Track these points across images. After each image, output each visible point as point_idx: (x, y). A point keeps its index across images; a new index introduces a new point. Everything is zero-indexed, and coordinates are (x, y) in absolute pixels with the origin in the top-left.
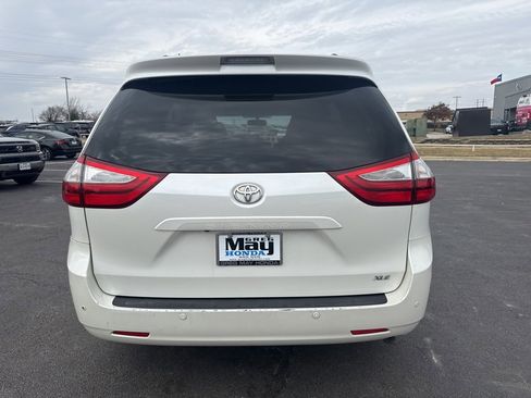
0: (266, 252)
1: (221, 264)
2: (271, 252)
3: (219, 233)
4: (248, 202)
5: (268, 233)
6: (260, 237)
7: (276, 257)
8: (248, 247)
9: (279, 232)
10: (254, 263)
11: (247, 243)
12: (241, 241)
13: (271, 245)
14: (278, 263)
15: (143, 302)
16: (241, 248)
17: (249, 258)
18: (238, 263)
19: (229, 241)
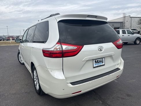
0: (102, 63)
1: (94, 68)
2: (103, 63)
3: (93, 60)
4: (101, 51)
5: (102, 58)
6: (101, 59)
7: (104, 64)
8: (99, 63)
9: (104, 58)
10: (100, 66)
11: (98, 61)
12: (97, 61)
13: (103, 61)
14: (104, 65)
15: (79, 82)
16: (98, 63)
17: (99, 65)
18: (97, 67)
19: (95, 61)
